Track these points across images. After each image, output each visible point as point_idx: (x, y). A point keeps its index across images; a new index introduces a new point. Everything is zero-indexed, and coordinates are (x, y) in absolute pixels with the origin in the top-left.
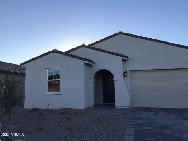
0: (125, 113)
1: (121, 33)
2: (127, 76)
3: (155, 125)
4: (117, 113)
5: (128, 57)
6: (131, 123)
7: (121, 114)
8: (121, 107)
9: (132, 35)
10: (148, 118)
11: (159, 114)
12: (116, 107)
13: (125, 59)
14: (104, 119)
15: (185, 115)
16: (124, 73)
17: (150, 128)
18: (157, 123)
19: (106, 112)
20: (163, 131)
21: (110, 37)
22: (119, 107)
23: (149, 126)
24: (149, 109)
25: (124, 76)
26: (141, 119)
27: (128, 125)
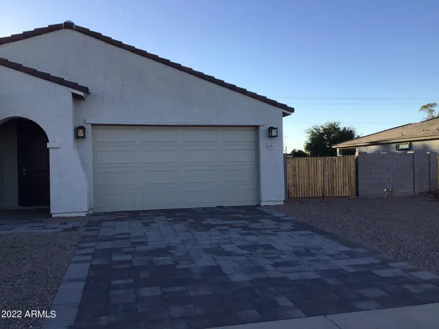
0: (75, 229)
1: (69, 25)
2: (84, 137)
3: (139, 248)
4: (53, 231)
5: (87, 89)
6: (84, 252)
7: (65, 230)
8: (66, 215)
9: (98, 36)
10: (129, 234)
11: (155, 222)
12: (53, 216)
13: (81, 95)
14: (12, 247)
15: (204, 222)
16: (77, 130)
17: (129, 257)
18: (145, 243)
19: (23, 229)
20: (155, 259)
21: (38, 32)
22: (62, 215)
23: (127, 253)
24: (134, 215)
25: (77, 137)
26: (111, 239)
27: (76, 255)
